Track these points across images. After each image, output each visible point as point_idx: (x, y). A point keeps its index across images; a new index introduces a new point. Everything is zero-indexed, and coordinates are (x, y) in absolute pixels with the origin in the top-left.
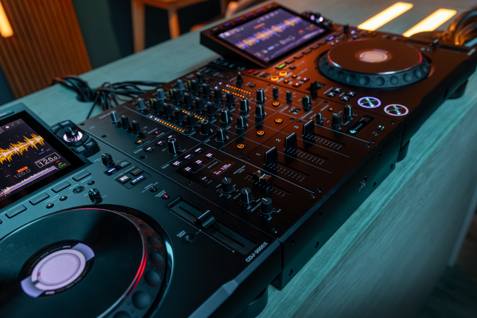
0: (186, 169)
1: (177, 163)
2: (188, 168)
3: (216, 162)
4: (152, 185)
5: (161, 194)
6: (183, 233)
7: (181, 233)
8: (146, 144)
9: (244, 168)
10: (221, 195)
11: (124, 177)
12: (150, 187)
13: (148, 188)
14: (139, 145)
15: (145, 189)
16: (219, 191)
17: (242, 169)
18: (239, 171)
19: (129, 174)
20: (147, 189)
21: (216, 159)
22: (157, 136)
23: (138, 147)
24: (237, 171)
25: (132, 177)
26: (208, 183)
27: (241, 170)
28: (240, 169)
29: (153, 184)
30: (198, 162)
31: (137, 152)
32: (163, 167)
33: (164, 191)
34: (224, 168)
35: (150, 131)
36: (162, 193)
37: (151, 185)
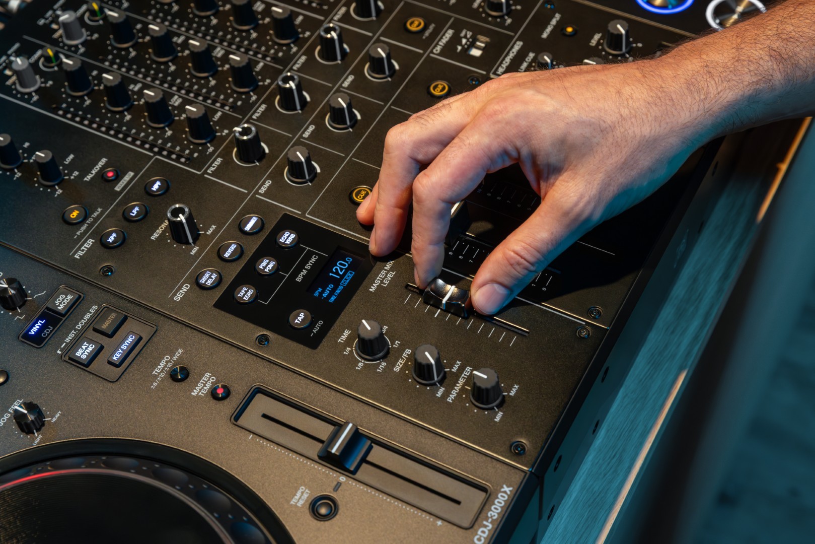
0: (242, 294)
1: (210, 277)
2: (246, 292)
3: (313, 260)
4: (170, 361)
5: (205, 385)
6: (302, 493)
7: (299, 494)
8: (96, 219)
9: (392, 269)
10: (360, 364)
11: (84, 347)
12: (165, 366)
13: (162, 371)
14: (79, 229)
15: (156, 376)
16: (351, 351)
17: (387, 274)
18: (382, 282)
19: (91, 334)
20: (162, 375)
21: (308, 248)
22: (118, 188)
23: (78, 233)
24: (378, 281)
25: (104, 340)
26: (315, 331)
27: (386, 277)
28: (383, 272)
29: (172, 358)
30: (265, 268)
31: (80, 253)
32: (175, 294)
33: (208, 375)
34: (337, 273)
35: (89, 172)
36: (206, 382)
37: (167, 362)
